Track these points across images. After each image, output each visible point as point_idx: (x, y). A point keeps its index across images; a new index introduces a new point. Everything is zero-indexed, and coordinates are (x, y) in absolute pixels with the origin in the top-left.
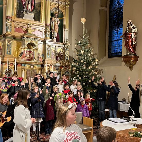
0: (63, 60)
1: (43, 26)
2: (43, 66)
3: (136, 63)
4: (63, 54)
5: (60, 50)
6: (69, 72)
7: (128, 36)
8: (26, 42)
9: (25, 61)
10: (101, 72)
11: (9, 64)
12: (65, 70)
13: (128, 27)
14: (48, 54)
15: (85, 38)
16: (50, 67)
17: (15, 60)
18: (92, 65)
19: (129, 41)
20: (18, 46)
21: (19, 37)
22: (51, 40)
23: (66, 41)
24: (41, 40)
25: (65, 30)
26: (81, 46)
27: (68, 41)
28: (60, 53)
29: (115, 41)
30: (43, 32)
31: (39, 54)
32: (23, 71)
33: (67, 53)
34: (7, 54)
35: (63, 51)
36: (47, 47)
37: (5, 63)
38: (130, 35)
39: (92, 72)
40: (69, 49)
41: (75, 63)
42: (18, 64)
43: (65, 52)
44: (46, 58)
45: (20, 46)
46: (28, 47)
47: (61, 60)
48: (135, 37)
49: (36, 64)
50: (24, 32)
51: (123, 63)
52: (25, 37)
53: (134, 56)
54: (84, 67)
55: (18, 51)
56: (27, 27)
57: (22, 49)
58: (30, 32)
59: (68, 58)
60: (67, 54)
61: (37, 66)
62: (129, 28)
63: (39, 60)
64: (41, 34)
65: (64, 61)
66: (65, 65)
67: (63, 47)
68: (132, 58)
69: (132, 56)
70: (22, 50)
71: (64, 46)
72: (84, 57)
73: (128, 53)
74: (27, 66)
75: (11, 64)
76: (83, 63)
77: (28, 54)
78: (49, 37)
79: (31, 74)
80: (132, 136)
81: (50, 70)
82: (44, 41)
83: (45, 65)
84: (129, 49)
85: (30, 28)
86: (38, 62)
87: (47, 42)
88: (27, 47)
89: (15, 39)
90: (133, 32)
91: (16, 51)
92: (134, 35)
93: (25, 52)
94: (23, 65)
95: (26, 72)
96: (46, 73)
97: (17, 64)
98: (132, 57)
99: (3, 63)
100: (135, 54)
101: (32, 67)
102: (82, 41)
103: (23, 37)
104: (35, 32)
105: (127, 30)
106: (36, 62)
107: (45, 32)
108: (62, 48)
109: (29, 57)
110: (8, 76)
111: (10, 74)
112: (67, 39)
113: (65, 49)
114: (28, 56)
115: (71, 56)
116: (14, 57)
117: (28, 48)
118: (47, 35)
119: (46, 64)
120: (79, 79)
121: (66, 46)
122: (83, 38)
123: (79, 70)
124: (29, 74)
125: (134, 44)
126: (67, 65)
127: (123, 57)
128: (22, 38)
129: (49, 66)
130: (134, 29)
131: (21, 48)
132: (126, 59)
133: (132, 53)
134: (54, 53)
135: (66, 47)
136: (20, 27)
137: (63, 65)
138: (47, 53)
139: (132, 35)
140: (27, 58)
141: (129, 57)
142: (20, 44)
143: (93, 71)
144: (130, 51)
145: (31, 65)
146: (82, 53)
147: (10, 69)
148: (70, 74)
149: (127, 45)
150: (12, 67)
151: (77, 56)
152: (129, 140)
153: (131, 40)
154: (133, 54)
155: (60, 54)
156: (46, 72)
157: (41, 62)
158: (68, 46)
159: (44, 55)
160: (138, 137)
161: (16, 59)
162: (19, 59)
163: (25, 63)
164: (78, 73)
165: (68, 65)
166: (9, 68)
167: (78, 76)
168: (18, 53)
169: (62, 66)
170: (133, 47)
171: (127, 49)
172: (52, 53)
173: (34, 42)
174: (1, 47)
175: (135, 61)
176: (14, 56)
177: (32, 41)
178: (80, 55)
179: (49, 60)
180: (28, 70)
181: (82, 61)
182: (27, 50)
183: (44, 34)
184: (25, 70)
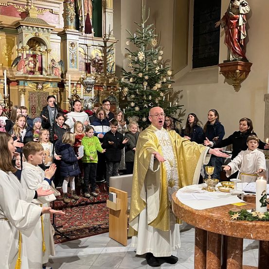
0: (102, 73)
1: (59, 4)
2: (62, 85)
3: (246, 77)
4: (102, 61)
5: (96, 53)
6: (115, 97)
7: (232, 21)
8: (26, 35)
9: (24, 75)
10: (179, 97)
12: (107, 94)
13: (231, 2)
14: (72, 61)
15: (146, 26)
16: (76, 87)
17: (4, 74)
18: (160, 82)
19: (233, 33)
20: (10, 45)
21: (11, 25)
22: (78, 31)
23: (108, 33)
24: (57, 33)
25: (105, 12)
26: (138, 43)
27: (112, 34)
28: (96, 58)
29: (205, 33)
30: (61, 16)
31: (53, 60)
32: (23, 95)
33: (112, 59)
35: (103, 55)
36: (68, 46)
38: (235, 19)
39: (161, 96)
40: (115, 50)
41: (127, 79)
42: (11, 82)
43: (107, 56)
44: (69, 69)
45: (14, 45)
46: (31, 47)
47: (100, 73)
48: (244, 23)
49: (47, 81)
50: (20, 15)
51: (222, 77)
52: (22, 26)
53: (242, 63)
54: (145, 87)
55: (9, 54)
56: (26, 4)
57: (18, 50)
58: (33, 14)
59: (114, 70)
60: (110, 61)
61: (49, 85)
62: (233, 6)
63: (54, 72)
64: (57, 19)
65: (106, 75)
66: (108, 83)
67: (102, 46)
68: (239, 67)
69: (239, 62)
70: (18, 53)
71: (105, 44)
72: (145, 67)
73: (231, 56)
74: (30, 86)
76: (142, 79)
77: (31, 61)
78: (72, 25)
79: (39, 101)
80: (235, 219)
81: (76, 94)
82: (63, 35)
83: (66, 83)
84: (233, 49)
85: (32, 6)
86: (53, 76)
87: (69, 37)
88: (28, 47)
89: (2, 29)
90: (242, 14)
91: (5, 54)
92: (243, 19)
93: (25, 57)
94: (21, 82)
95: (27, 99)
96: (69, 99)
97: (9, 82)
98: (238, 65)
100: (245, 59)
101: (40, 86)
102: (140, 33)
103: (18, 26)
104: (43, 15)
105: (229, 10)
106: (47, 77)
107: (65, 15)
108: (101, 48)
112: (111, 30)
113: (107, 50)
114: (32, 65)
115: (120, 65)
116: (2, 68)
117: (30, 49)
118: (70, 22)
119: (68, 81)
120: (134, 110)
121: (108, 44)
122: (141, 26)
123: (135, 93)
124: (35, 101)
125: (242, 37)
126: (111, 83)
127: (222, 66)
128: (16, 28)
129: (75, 84)
130: (244, 8)
131: (17, 48)
132: (227, 69)
133: (240, 55)
135: (109, 47)
136: (12, 4)
137: (102, 83)
138: (69, 58)
139: (238, 20)
140: (29, 69)
141: (234, 65)
142: (14, 41)
143: (162, 94)
144: (235, 53)
146: (141, 58)
148: (117, 100)
149: (229, 41)
151: (131, 65)
152: (229, 227)
153: (237, 30)
154: (241, 58)
155: (97, 61)
156: (70, 97)
157: (57, 77)
158: (112, 45)
159: (63, 62)
160: (248, 220)
161: (7, 71)
162: (13, 71)
163: (26, 80)
164: (134, 99)
165: (114, 84)
167: (133, 104)
168: (9, 58)
169: (102, 86)
170: (241, 45)
171: (229, 49)
172: (79, 59)
173: (42, 36)
175: (244, 73)
176: (3, 64)
177: (37, 34)
178: (136, 63)
179: (74, 73)
180: (32, 93)
181: (141, 75)
182: (28, 52)
183: (62, 19)
184: (27, 93)
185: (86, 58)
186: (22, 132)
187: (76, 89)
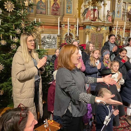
2: (111, 29)
11: (69, 27)
14: (118, 12)
20: (80, 3)
28: (130, 12)
31: (108, 11)
34: (67, 13)
36: (117, 3)
37: (64, 25)
44: (116, 18)
45: (82, 3)
49: (104, 25)
55: (79, 9)
57: (85, 6)
61: (104, 29)
63: (108, 19)
74: (92, 29)
75: (72, 27)
79: (97, 39)
81: (119, 34)
83: (113, 27)
91: (77, 9)
95: (90, 38)
97: (79, 27)
99: (62, 26)
101: (99, 29)
109: (93, 18)
110: (68, 42)
111: (70, 40)
114: (92, 16)
116: (75, 17)
117: (92, 5)
124: (94, 40)
129: (119, 28)
131: (84, 5)
134: (123, 12)
138: (116, 11)
145: (97, 27)
147: (71, 33)
150: (74, 30)
157: (110, 23)
162: (81, 20)
163: (90, 25)
166: (70, 31)
168: (79, 11)
174: (59, 5)
180: (93, 34)
184: (90, 34)
185: (124, 11)
186: (97, 63)
187: (119, 31)
